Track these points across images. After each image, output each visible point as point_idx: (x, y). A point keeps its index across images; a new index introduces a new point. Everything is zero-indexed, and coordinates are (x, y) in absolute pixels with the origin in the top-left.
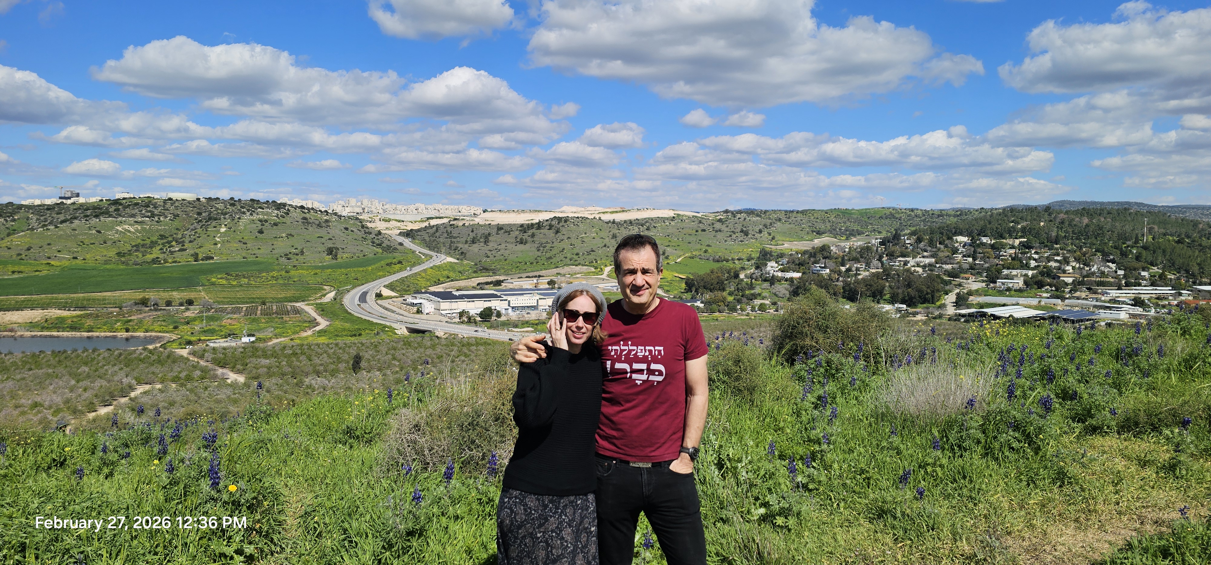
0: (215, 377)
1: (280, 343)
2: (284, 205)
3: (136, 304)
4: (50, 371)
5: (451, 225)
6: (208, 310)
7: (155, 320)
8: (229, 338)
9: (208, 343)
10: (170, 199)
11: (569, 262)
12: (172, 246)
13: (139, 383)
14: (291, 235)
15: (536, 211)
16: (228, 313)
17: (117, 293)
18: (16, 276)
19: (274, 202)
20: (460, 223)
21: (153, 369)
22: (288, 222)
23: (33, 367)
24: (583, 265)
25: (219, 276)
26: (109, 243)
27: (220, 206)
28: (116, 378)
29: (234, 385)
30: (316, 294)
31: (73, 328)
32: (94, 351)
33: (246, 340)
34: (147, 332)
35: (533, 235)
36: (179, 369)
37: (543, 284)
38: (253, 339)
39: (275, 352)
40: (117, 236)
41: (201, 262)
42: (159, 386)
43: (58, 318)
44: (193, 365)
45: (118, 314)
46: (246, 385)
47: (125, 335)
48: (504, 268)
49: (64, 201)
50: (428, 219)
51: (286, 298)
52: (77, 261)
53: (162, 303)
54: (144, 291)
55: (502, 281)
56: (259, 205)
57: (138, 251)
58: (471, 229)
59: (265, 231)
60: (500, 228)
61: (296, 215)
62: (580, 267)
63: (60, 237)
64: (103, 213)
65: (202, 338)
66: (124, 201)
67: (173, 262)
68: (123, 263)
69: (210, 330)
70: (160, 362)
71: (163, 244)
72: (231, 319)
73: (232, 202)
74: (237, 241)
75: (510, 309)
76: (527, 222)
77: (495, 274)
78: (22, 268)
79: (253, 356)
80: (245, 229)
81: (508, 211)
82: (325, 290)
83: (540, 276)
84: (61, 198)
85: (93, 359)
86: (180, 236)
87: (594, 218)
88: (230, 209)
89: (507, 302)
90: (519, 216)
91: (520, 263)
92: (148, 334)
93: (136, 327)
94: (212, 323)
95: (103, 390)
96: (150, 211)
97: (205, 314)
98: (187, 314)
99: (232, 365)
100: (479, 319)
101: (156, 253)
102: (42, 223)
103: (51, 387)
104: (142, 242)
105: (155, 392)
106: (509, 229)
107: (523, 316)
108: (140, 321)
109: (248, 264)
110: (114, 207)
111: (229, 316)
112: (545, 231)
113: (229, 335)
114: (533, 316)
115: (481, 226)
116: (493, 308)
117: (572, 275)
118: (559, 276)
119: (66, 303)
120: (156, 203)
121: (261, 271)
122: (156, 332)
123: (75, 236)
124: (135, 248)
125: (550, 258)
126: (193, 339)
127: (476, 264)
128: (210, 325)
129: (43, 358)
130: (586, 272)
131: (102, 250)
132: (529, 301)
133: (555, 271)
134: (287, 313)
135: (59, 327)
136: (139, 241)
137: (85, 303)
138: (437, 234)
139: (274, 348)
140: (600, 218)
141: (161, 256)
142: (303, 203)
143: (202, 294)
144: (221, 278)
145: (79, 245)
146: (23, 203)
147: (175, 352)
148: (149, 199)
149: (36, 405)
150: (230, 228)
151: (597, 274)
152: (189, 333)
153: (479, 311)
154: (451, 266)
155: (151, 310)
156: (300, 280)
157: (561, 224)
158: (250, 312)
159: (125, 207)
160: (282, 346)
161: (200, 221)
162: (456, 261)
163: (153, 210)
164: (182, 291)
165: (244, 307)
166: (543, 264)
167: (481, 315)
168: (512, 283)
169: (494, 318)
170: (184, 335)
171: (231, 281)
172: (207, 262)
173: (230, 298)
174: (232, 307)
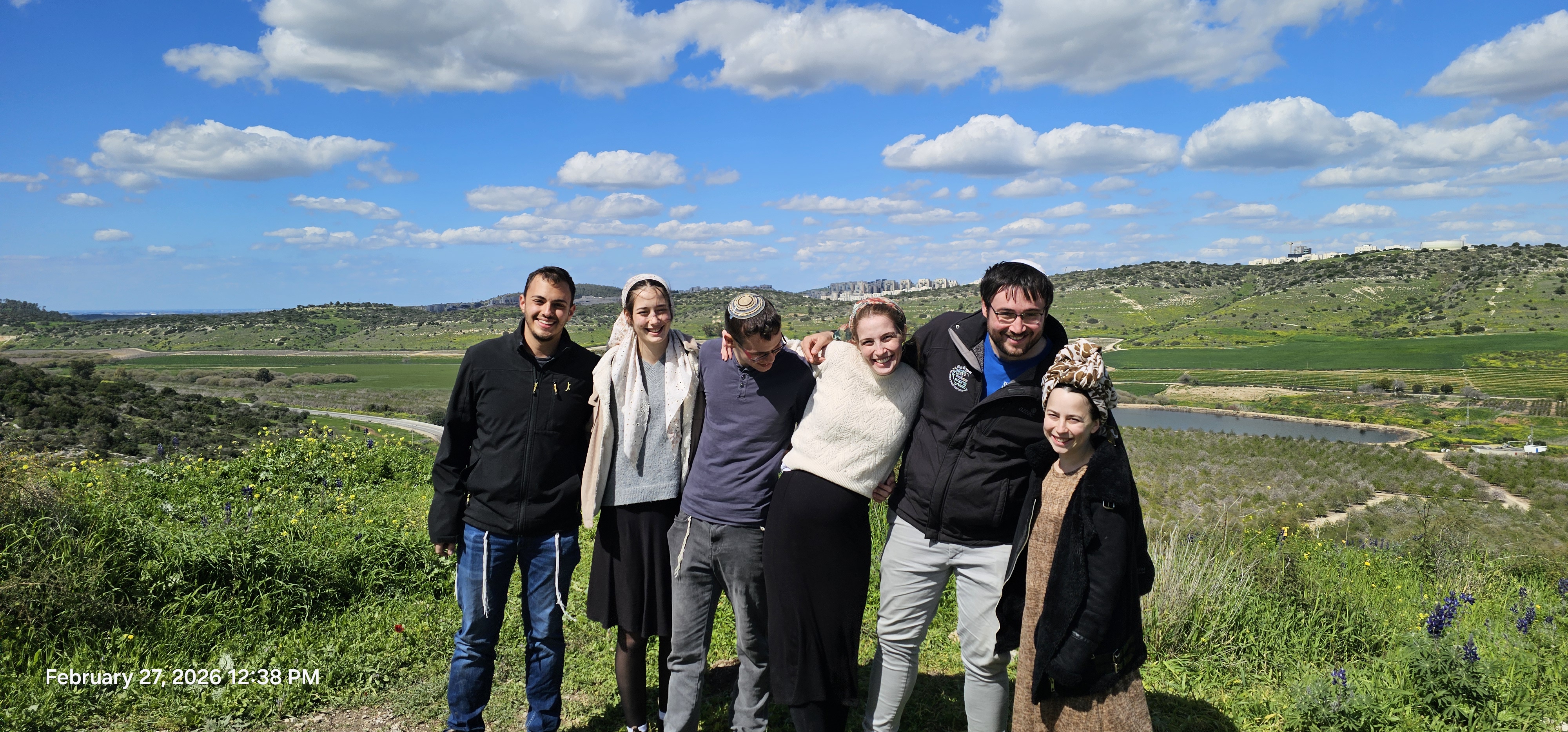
0: (1484, 497)
3: (1375, 387)
4: (1274, 459)
6: (1474, 402)
7: (1399, 410)
8: (1505, 444)
9: (1472, 448)
10: (1425, 250)
12: (1425, 313)
13: (1378, 489)
16: (1504, 408)
17: (1352, 372)
18: (1240, 347)
21: (1395, 473)
23: (1256, 453)
25: (1491, 356)
26: (1344, 310)
27: (1497, 256)
28: (1349, 479)
29: (1513, 512)
31: (1299, 412)
32: (1323, 441)
33: (1531, 449)
34: (1387, 423)
36: (1432, 479)
38: (1542, 449)
40: (1354, 300)
41: (1465, 335)
42: (1404, 498)
43: (1282, 398)
44: (1451, 475)
45: (1352, 399)
46: (1530, 515)
47: (1360, 425)
49: (1294, 259)
52: (1306, 331)
53: (1408, 387)
54: (1384, 371)
56: (1560, 253)
57: (1380, 319)
59: (1566, 291)
63: (1288, 302)
64: (1338, 272)
65: (1464, 440)
66: (1365, 256)
67: (1426, 334)
68: (1360, 334)
69: (1474, 429)
70: (1404, 465)
71: (1412, 310)
72: (1509, 417)
73: (1516, 249)
74: (1521, 305)
78: (1246, 338)
79: (1543, 474)
80: (1535, 288)
84: (1290, 256)
85: (1322, 452)
86: (1436, 299)
88: (1512, 259)
92: (1389, 427)
93: (1374, 417)
94: (1479, 421)
95: (1334, 491)
96: (1397, 268)
97: (1468, 407)
98: (1443, 405)
99: (1510, 483)
101: (1402, 322)
102: (1269, 287)
103: (1275, 479)
104: (1385, 308)
105: (1400, 505)
108: (1380, 410)
109: (1536, 338)
110: (1351, 264)
111: (1505, 412)
113: (1505, 440)
119: (1292, 380)
120: (1406, 256)
121: (1557, 351)
122: (1400, 425)
123: (1305, 300)
124: (1375, 316)
126: (1451, 439)
128: (1475, 423)
129: (1266, 444)
131: (1336, 318)
135: (1284, 409)
136: (1381, 306)
137: (1313, 381)
141: (1410, 326)
143: (1465, 380)
144: (1494, 358)
145: (1309, 312)
146: (1251, 263)
147: (1425, 455)
148: (1397, 252)
149: (1259, 497)
150: (1511, 287)
152: (1445, 431)
155: (1393, 396)
158: (1538, 410)
159: (1366, 264)
161: (1466, 278)
163: (1402, 265)
164: (1437, 374)
165: (1529, 401)
170: (1437, 434)
171: (1509, 363)
172: (1474, 335)
173: (1506, 387)
174: (1510, 401)
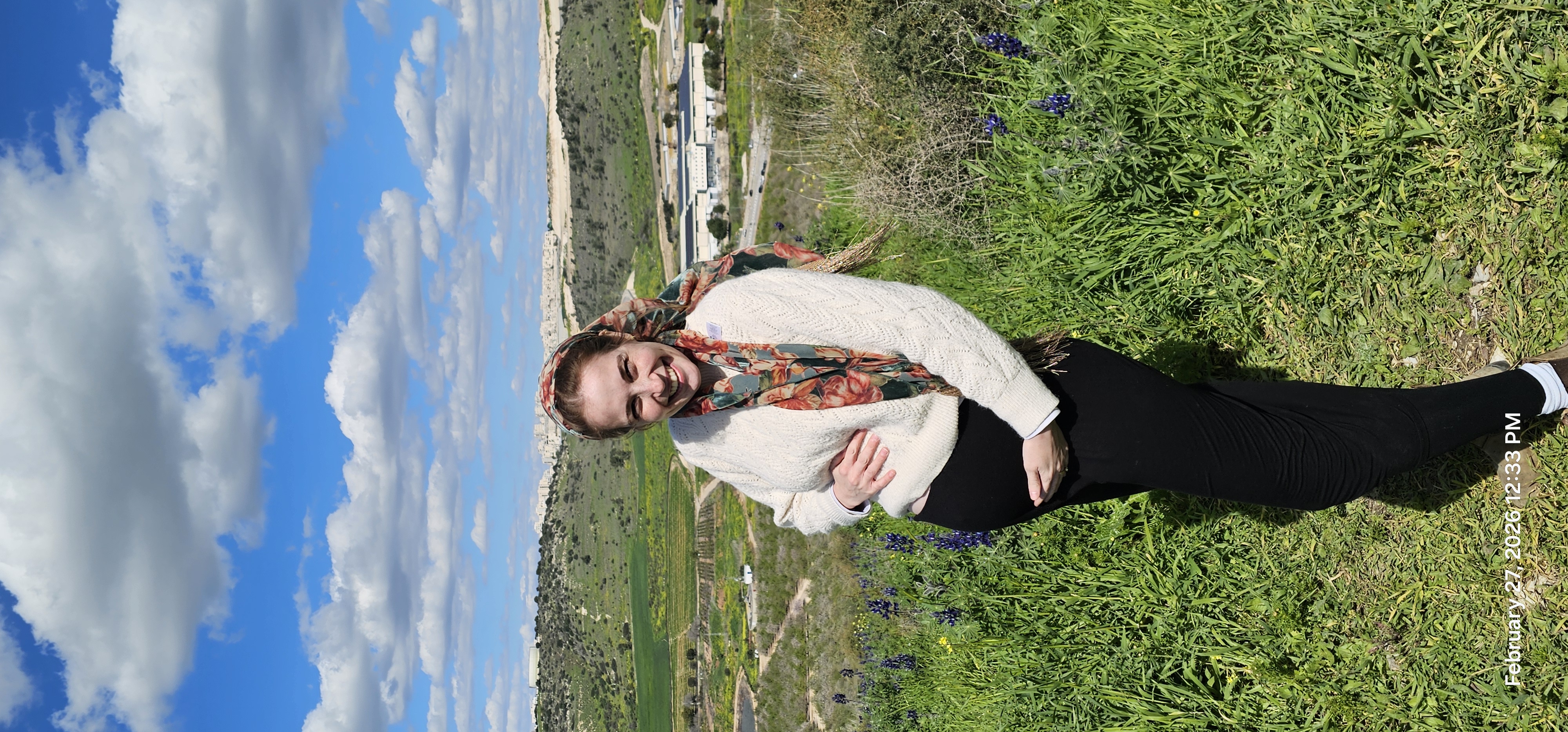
0: (801, 618)
1: (755, 532)
2: (545, 527)
3: (692, 725)
5: (574, 282)
6: (703, 629)
7: (716, 700)
8: (746, 601)
9: (751, 629)
10: (538, 683)
11: (634, 90)
12: (609, 679)
13: (806, 718)
14: (591, 518)
15: (548, 143)
16: (709, 603)
19: (541, 542)
20: (572, 266)
21: (786, 701)
22: (573, 521)
24: (639, 66)
25: (654, 615)
27: (548, 616)
29: (814, 593)
30: (682, 482)
33: (748, 578)
34: (732, 710)
35: (589, 150)
36: (788, 666)
37: (670, 134)
38: (747, 569)
39: (767, 538)
41: (632, 640)
42: (811, 693)
44: (782, 648)
46: (815, 576)
48: (645, 200)
50: (564, 316)
51: (687, 524)
53: (691, 691)
54: (674, 715)
55: (666, 202)
56: (547, 562)
57: (615, 723)
58: (581, 251)
59: (586, 554)
60: (577, 204)
61: (561, 510)
62: (641, 72)
65: (744, 637)
67: (632, 677)
69: (732, 628)
70: (776, 692)
71: (605, 692)
72: (717, 598)
73: (542, 599)
74: (600, 592)
75: (713, 190)
76: (567, 159)
77: (653, 214)
79: (772, 567)
80: (583, 581)
81: (550, 189)
82: (676, 469)
83: (658, 141)
86: (594, 669)
87: (558, 43)
88: (552, 602)
89: (700, 195)
90: (557, 172)
91: (635, 172)
93: (726, 723)
94: (723, 625)
96: (557, 709)
97: (710, 634)
98: (708, 657)
99: (784, 596)
100: (726, 241)
101: (619, 701)
104: (603, 719)
105: (820, 697)
106: (579, 189)
107: (723, 169)
108: (717, 718)
109: (635, 577)
111: (712, 601)
112: (581, 130)
113: (741, 600)
114: (723, 153)
115: (574, 234)
116: (709, 218)
117: (656, 86)
118: (658, 108)
120: (544, 702)
121: (647, 559)
122: (733, 698)
125: (627, 122)
126: (744, 649)
127: (638, 244)
128: (726, 627)
130: (649, 61)
132: (699, 160)
133: (648, 114)
134: (710, 521)
136: (601, 723)
138: (589, 303)
139: (761, 539)
140: (558, 34)
141: (623, 693)
142: (543, 501)
143: (680, 639)
144: (657, 613)
147: (763, 673)
148: (539, 711)
150: (582, 601)
151: (654, 41)
152: (736, 654)
153: (713, 239)
154: (641, 283)
155: (701, 706)
156: (661, 505)
157: (569, 102)
158: (708, 572)
160: (759, 528)
161: (571, 642)
162: (633, 275)
163: (554, 705)
164: (674, 664)
165: (699, 581)
166: (638, 134)
167: (719, 236)
168: (668, 186)
169: (725, 217)
170: (740, 661)
171: (661, 600)
172: (632, 632)
173: (686, 601)
174: (700, 597)
